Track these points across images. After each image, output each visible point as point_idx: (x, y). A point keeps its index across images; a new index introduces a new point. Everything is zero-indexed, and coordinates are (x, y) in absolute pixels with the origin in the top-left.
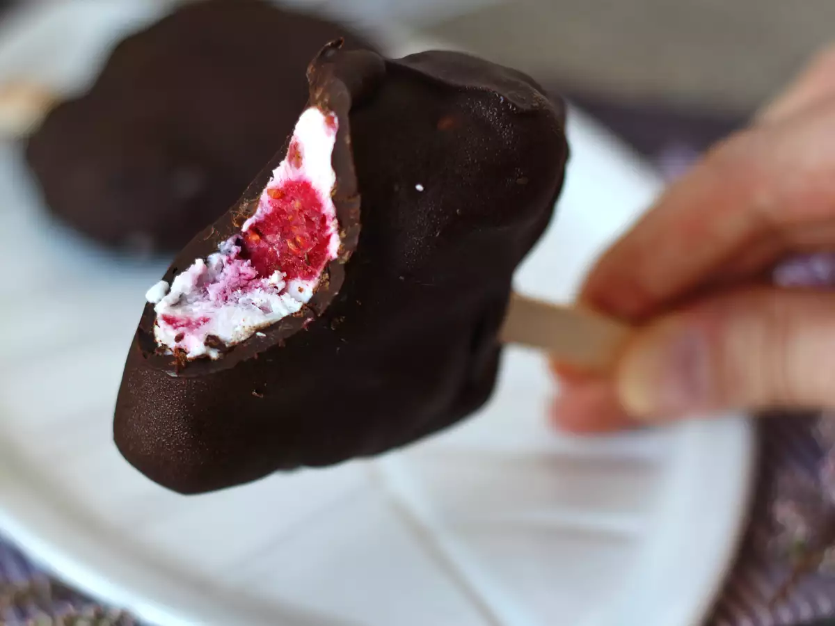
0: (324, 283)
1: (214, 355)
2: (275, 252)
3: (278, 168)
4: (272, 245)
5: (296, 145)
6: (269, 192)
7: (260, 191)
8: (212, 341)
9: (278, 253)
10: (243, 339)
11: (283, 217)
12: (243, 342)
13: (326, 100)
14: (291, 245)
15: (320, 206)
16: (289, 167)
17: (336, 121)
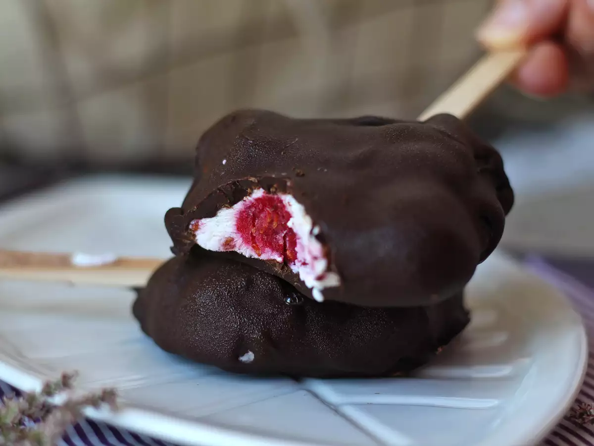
0: (276, 189)
3: (244, 254)
5: (223, 246)
6: (260, 255)
7: (262, 261)
9: (285, 232)
11: (265, 237)
13: (186, 234)
14: (275, 225)
16: (237, 246)
17: (193, 222)
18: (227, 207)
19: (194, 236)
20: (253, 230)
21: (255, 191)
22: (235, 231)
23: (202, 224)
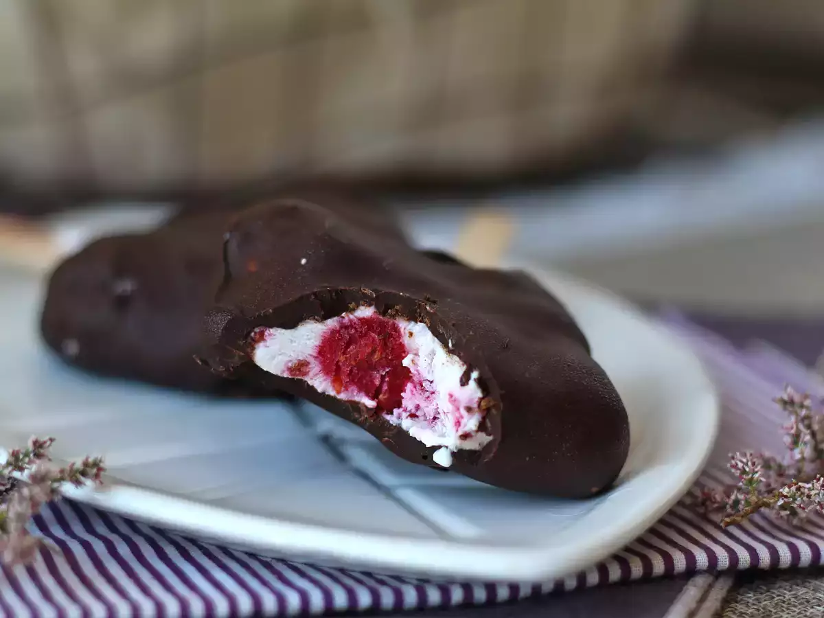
0: (397, 311)
1: (475, 375)
2: (387, 372)
3: (315, 386)
4: (383, 377)
5: (290, 370)
6: (339, 393)
7: (340, 401)
8: (464, 381)
9: (387, 370)
10: (457, 359)
11: (355, 371)
12: (460, 358)
13: (241, 343)
14: (376, 356)
15: (333, 332)
16: (311, 374)
17: (257, 330)
18: (317, 320)
19: (253, 349)
20: (342, 359)
21: (362, 308)
22: (315, 354)
23: (270, 335)
